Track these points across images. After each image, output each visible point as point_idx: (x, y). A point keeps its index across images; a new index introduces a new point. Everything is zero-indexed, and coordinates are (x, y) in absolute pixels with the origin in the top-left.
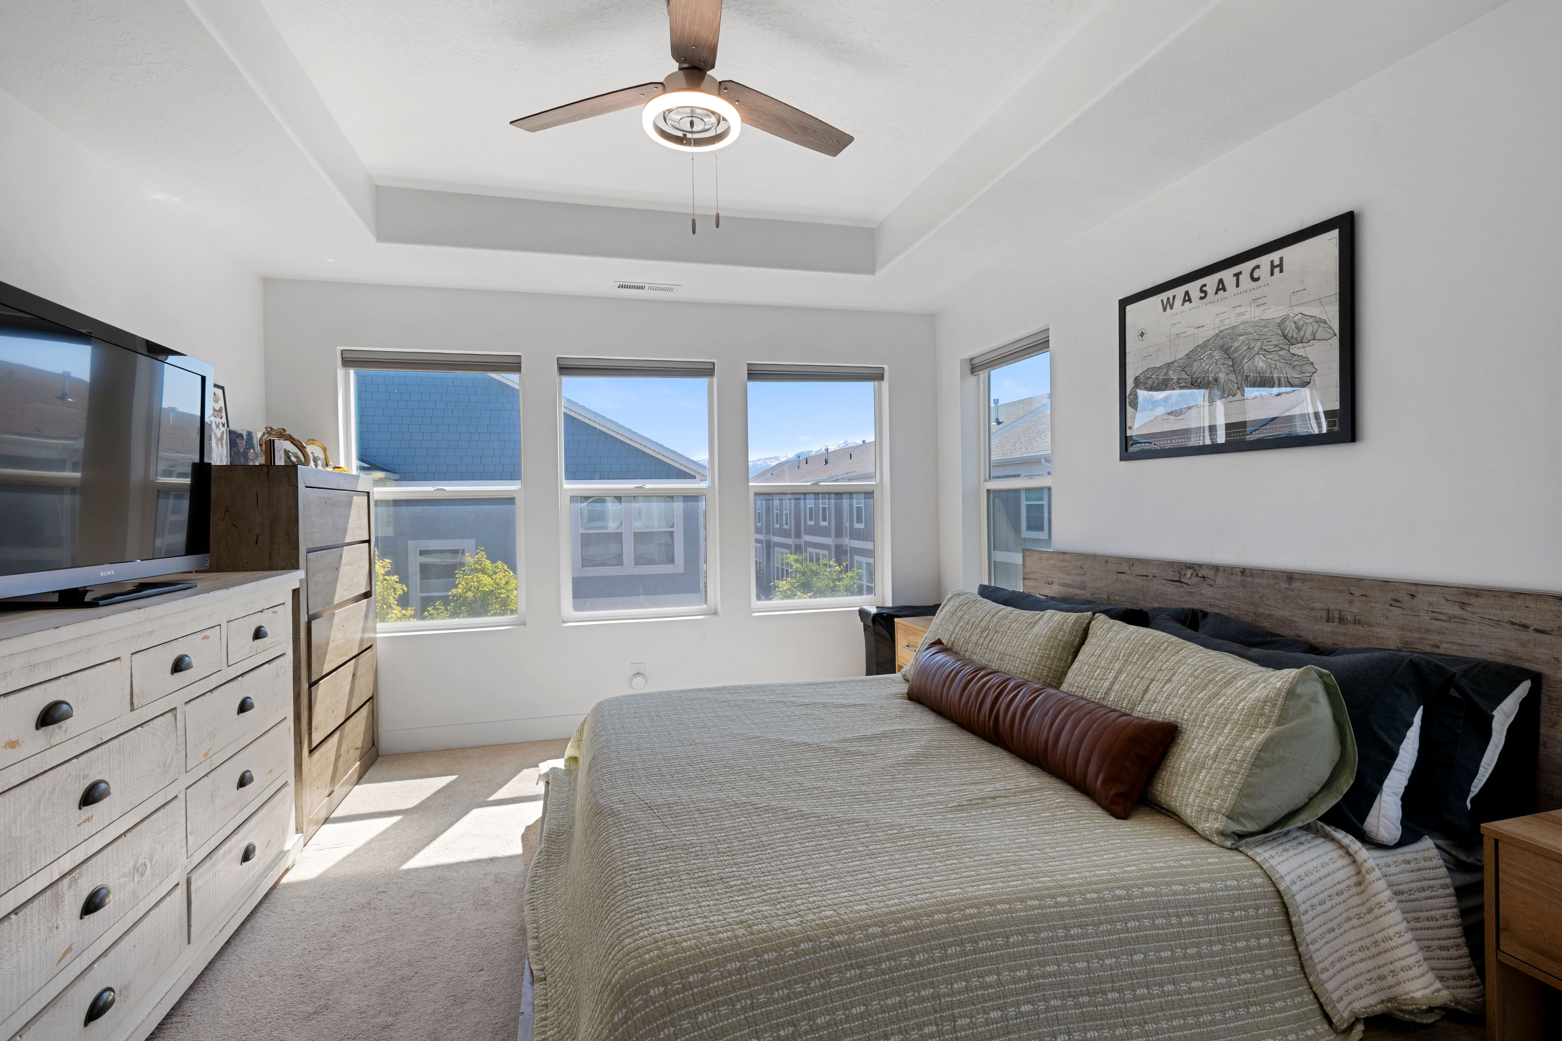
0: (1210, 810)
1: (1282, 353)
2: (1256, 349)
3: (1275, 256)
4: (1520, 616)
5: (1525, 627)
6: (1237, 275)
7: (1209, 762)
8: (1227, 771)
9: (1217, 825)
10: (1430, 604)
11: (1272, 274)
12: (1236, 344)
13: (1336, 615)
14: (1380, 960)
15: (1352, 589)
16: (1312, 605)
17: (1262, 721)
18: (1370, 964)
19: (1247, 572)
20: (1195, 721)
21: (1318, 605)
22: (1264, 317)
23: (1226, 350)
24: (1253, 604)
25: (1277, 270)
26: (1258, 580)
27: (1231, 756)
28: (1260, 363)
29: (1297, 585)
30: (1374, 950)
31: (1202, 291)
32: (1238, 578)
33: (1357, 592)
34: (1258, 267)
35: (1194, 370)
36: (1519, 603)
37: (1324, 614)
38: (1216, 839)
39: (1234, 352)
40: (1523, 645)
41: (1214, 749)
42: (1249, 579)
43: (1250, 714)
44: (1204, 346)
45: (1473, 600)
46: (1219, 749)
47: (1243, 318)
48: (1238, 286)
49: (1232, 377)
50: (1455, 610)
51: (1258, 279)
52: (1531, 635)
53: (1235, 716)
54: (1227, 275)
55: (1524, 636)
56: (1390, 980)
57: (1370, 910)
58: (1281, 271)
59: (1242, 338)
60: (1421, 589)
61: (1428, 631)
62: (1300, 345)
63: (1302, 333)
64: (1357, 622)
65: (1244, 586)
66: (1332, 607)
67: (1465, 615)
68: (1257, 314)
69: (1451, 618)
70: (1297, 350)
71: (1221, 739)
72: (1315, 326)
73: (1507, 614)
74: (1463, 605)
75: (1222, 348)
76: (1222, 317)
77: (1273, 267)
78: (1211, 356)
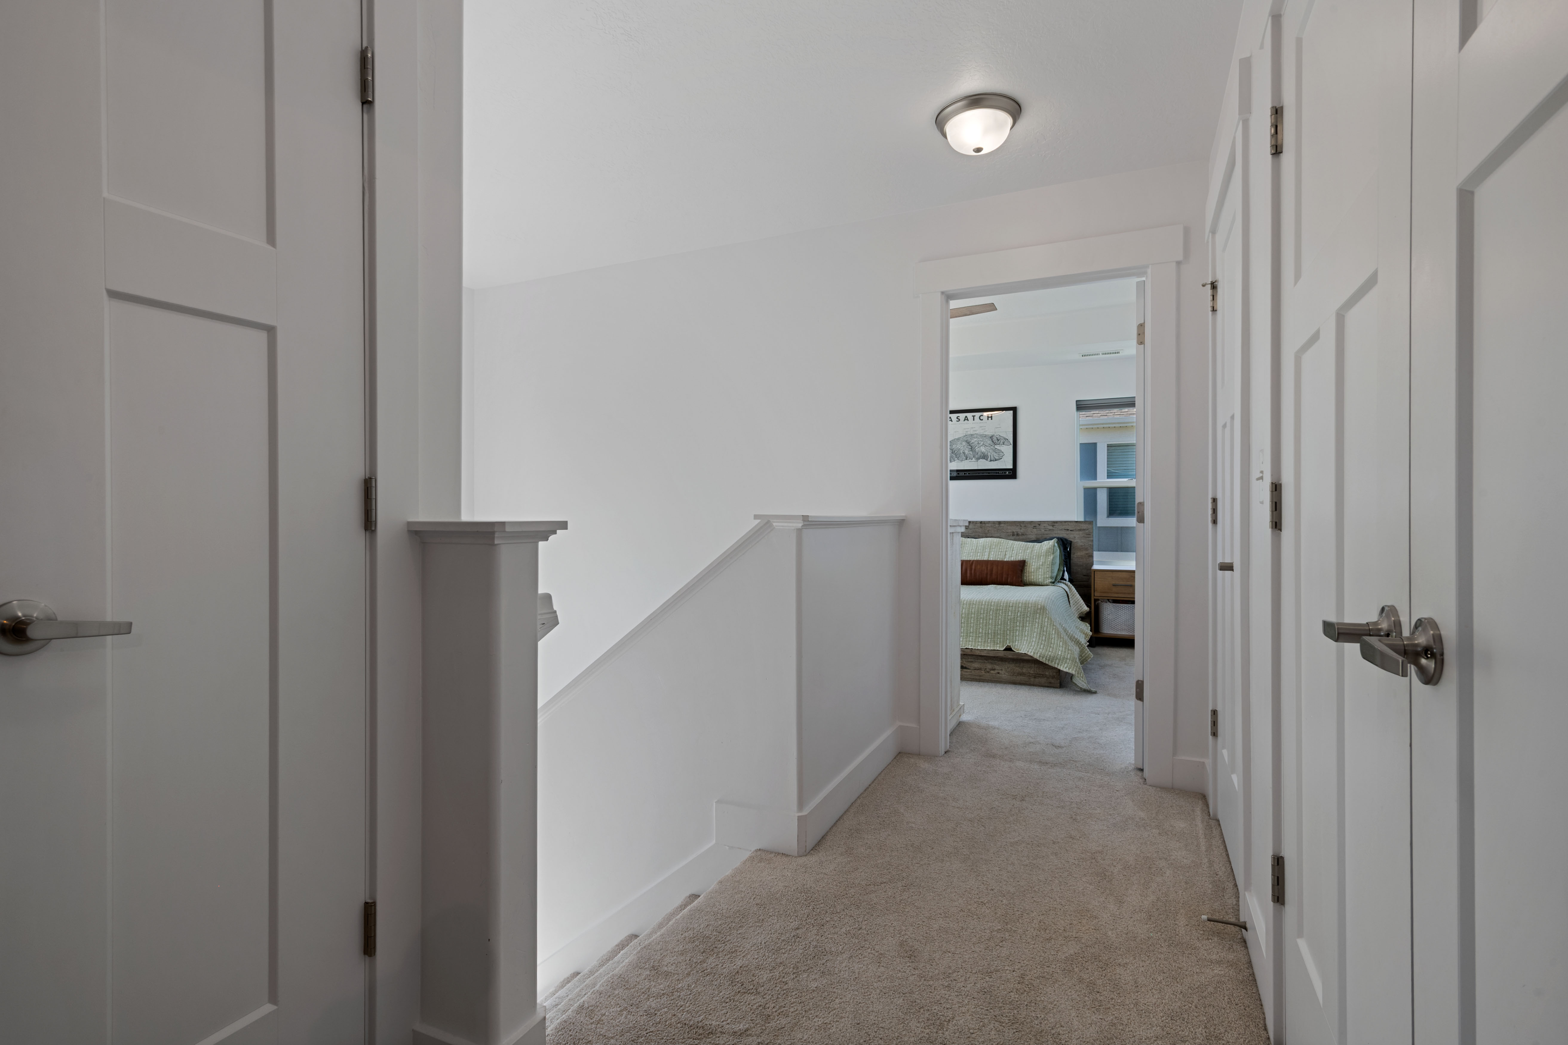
0: (1047, 578)
1: (991, 447)
2: (981, 444)
3: (990, 413)
4: (1067, 527)
5: (1068, 530)
6: (974, 416)
7: (1041, 567)
8: (1047, 567)
9: (1050, 581)
10: (1044, 527)
11: (988, 419)
12: (973, 441)
13: (1016, 533)
14: (1077, 605)
15: (1021, 525)
16: (1007, 531)
17: (1050, 554)
18: (1076, 607)
19: (983, 523)
20: (1031, 558)
21: (1010, 531)
22: (985, 433)
23: (968, 443)
24: (985, 533)
25: (990, 419)
26: (987, 525)
27: (1046, 563)
28: (983, 449)
29: (1002, 525)
30: (1076, 604)
31: (957, 418)
32: (979, 525)
33: (1023, 525)
34: (982, 415)
35: (953, 448)
36: (1067, 524)
37: (1012, 533)
38: (1050, 584)
39: (972, 444)
40: (1067, 534)
41: (1041, 563)
42: (984, 525)
43: (1046, 553)
44: (958, 439)
45: (1056, 524)
46: (1042, 563)
47: (976, 432)
48: (974, 420)
49: (971, 453)
50: (1051, 528)
51: (982, 420)
52: (1069, 532)
53: (1043, 554)
54: (969, 415)
55: (1068, 532)
56: (1080, 609)
57: (1074, 595)
58: (992, 419)
59: (975, 439)
60: (1042, 523)
61: (1044, 534)
62: (998, 446)
63: (999, 442)
64: (1023, 535)
65: (981, 527)
66: (1014, 531)
67: (1054, 528)
68: (982, 432)
69: (1050, 530)
70: (996, 447)
71: (1041, 560)
72: (1004, 440)
73: (1063, 527)
74: (1053, 526)
75: (966, 441)
76: (967, 430)
77: (988, 417)
78: (961, 444)
